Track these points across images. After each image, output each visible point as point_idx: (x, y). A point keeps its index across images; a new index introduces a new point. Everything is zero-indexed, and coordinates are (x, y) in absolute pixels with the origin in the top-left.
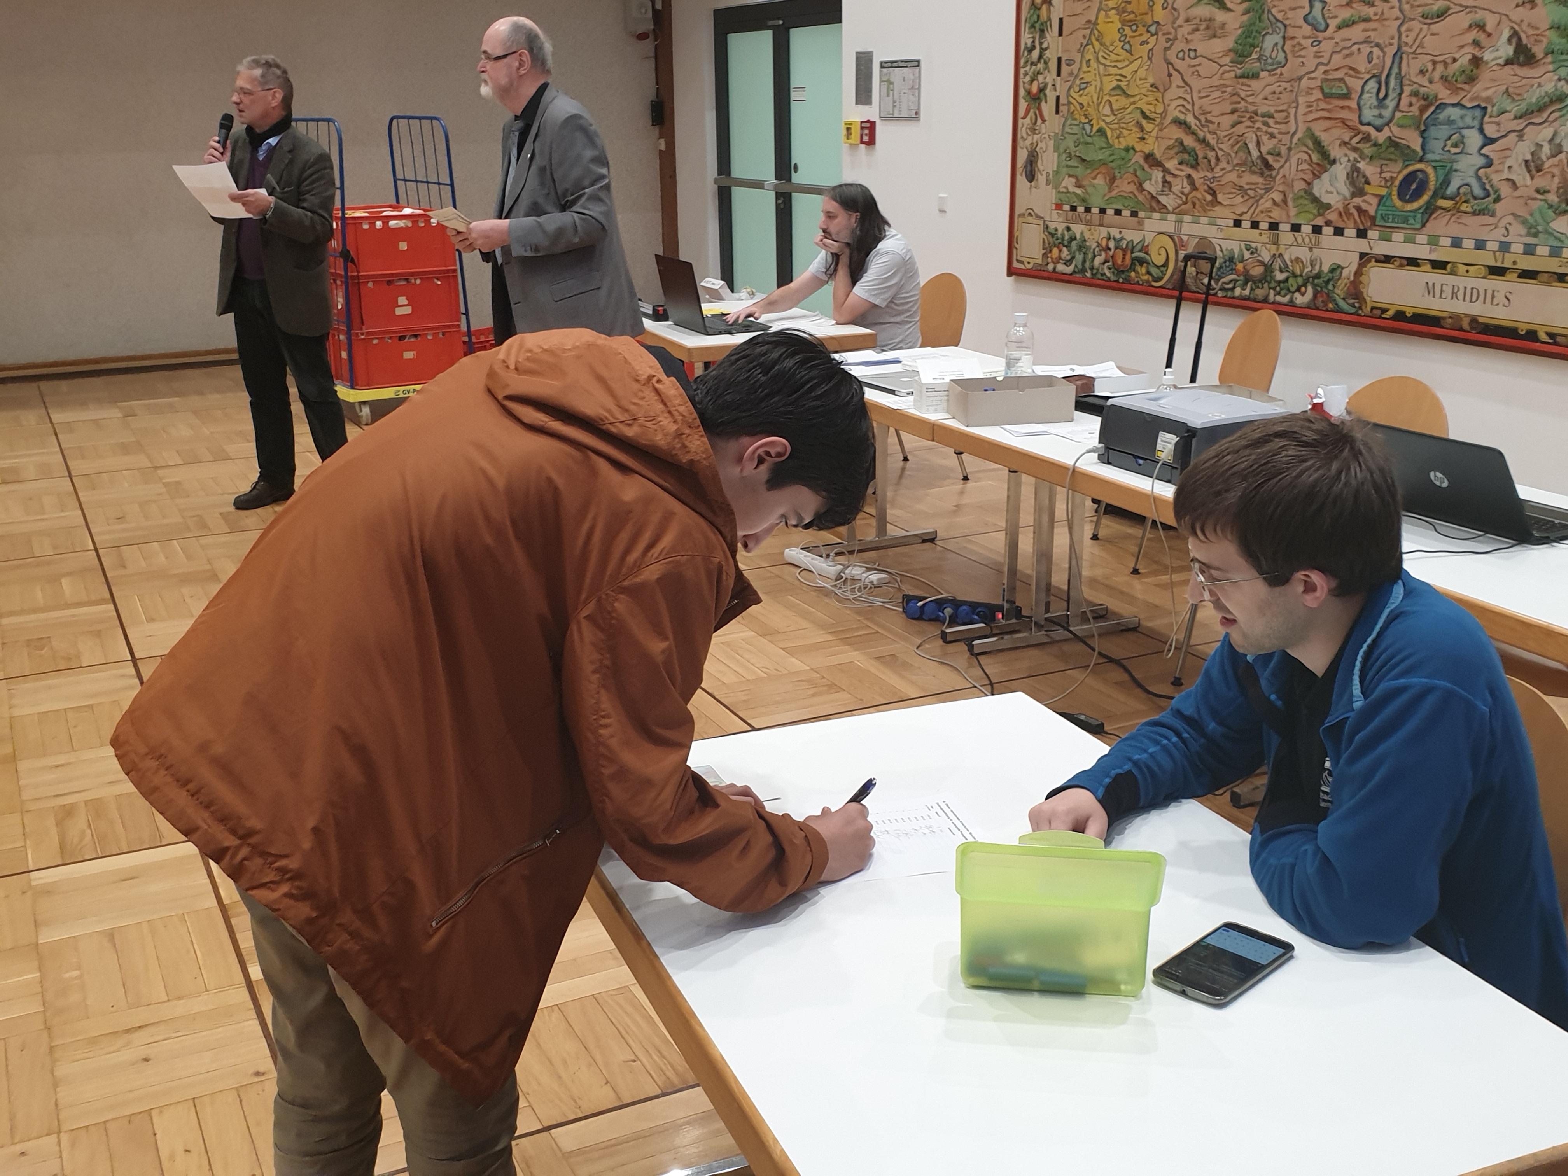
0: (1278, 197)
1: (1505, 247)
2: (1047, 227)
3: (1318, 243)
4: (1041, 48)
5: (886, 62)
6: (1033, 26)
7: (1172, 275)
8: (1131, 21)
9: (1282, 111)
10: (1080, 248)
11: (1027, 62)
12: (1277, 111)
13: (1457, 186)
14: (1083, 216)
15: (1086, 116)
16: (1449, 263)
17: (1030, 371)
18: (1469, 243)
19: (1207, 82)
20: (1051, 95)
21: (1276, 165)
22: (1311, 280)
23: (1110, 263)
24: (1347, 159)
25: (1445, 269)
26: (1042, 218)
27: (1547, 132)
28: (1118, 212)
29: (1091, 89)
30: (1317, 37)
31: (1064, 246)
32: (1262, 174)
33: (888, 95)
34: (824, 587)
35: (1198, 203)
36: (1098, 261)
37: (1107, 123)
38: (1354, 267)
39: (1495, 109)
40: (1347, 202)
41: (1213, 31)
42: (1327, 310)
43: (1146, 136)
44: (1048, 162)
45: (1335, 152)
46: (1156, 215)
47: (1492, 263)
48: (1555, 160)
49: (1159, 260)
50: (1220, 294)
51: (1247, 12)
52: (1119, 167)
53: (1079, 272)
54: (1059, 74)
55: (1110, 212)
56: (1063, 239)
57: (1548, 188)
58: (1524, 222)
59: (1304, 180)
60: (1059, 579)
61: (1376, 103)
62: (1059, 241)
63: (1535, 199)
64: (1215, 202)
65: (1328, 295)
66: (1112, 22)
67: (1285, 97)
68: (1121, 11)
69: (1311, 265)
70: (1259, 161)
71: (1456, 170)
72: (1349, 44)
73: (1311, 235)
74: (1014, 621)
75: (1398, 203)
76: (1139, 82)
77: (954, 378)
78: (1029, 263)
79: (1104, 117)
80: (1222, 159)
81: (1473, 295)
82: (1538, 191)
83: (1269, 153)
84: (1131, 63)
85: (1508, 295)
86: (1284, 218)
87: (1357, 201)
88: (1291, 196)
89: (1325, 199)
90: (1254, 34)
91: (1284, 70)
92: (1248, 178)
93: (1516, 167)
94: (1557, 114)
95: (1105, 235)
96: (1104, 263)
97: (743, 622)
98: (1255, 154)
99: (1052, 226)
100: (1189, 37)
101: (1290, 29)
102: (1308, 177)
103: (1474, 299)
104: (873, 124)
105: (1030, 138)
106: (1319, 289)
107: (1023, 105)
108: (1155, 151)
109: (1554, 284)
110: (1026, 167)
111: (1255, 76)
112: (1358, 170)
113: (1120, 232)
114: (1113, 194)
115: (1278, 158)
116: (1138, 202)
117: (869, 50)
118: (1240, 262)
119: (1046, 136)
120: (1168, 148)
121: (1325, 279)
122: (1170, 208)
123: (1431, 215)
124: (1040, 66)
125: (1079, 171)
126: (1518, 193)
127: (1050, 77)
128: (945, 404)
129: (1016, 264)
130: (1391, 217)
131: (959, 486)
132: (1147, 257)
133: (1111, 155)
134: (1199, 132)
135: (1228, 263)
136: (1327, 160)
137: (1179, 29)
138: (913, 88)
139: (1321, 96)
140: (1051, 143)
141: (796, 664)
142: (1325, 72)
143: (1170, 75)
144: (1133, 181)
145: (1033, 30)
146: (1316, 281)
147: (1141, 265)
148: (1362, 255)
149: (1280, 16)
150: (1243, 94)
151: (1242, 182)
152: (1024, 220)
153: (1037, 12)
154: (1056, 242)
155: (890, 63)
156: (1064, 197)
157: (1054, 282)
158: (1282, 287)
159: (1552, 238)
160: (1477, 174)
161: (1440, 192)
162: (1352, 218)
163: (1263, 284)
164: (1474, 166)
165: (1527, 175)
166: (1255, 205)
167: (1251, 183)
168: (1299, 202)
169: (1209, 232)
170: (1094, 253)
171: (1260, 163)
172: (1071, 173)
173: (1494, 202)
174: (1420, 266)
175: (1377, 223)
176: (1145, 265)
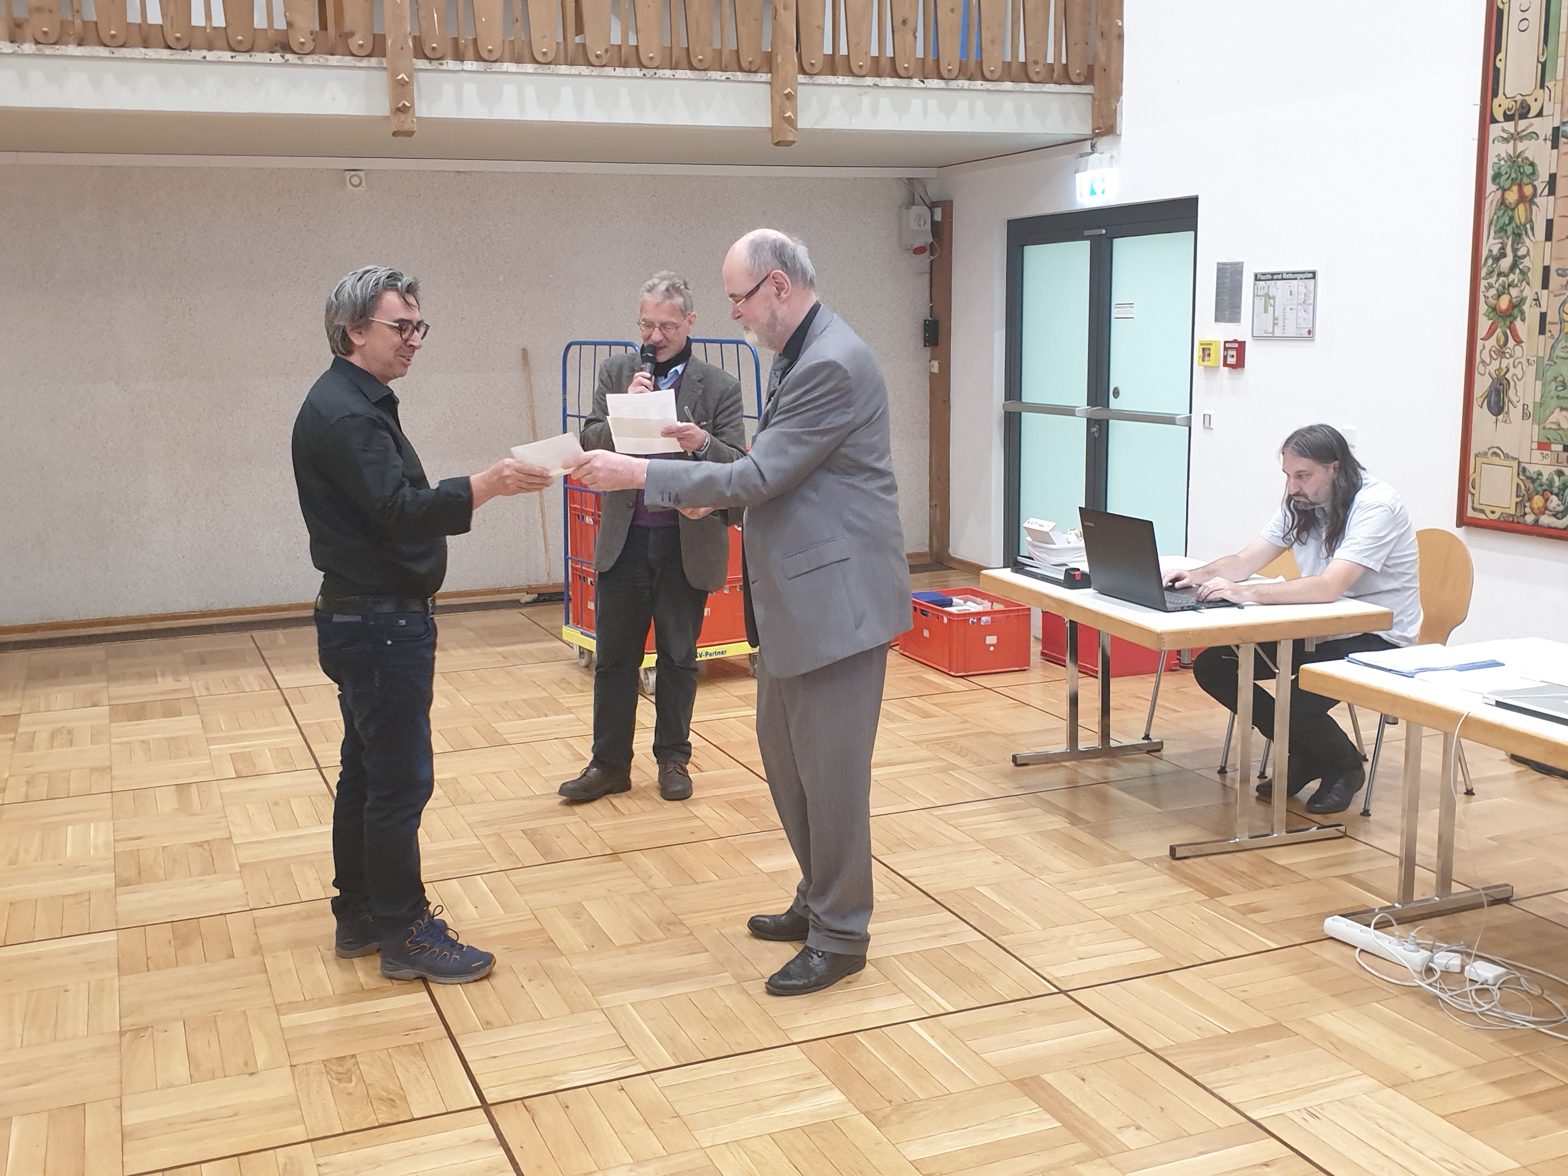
2: (1524, 470)
4: (1515, 256)
5: (1263, 274)
6: (1502, 229)
11: (1492, 272)
20: (1532, 313)
26: (1516, 459)
31: (1552, 494)
33: (1266, 311)
44: (1525, 392)
54: (1545, 285)
56: (1551, 485)
62: (1544, 488)
78: (1493, 512)
99: (1532, 469)
104: (1242, 344)
105: (1496, 362)
107: (1484, 324)
110: (1488, 396)
117: (1240, 260)
119: (1524, 360)
124: (1514, 277)
127: (1530, 290)
129: (1470, 513)
138: (1304, 302)
140: (1531, 370)
145: (1502, 234)
152: (1486, 460)
153: (1510, 213)
154: (1539, 489)
155: (1272, 274)
156: (1552, 435)
157: (1534, 537)
172: (1564, 405)
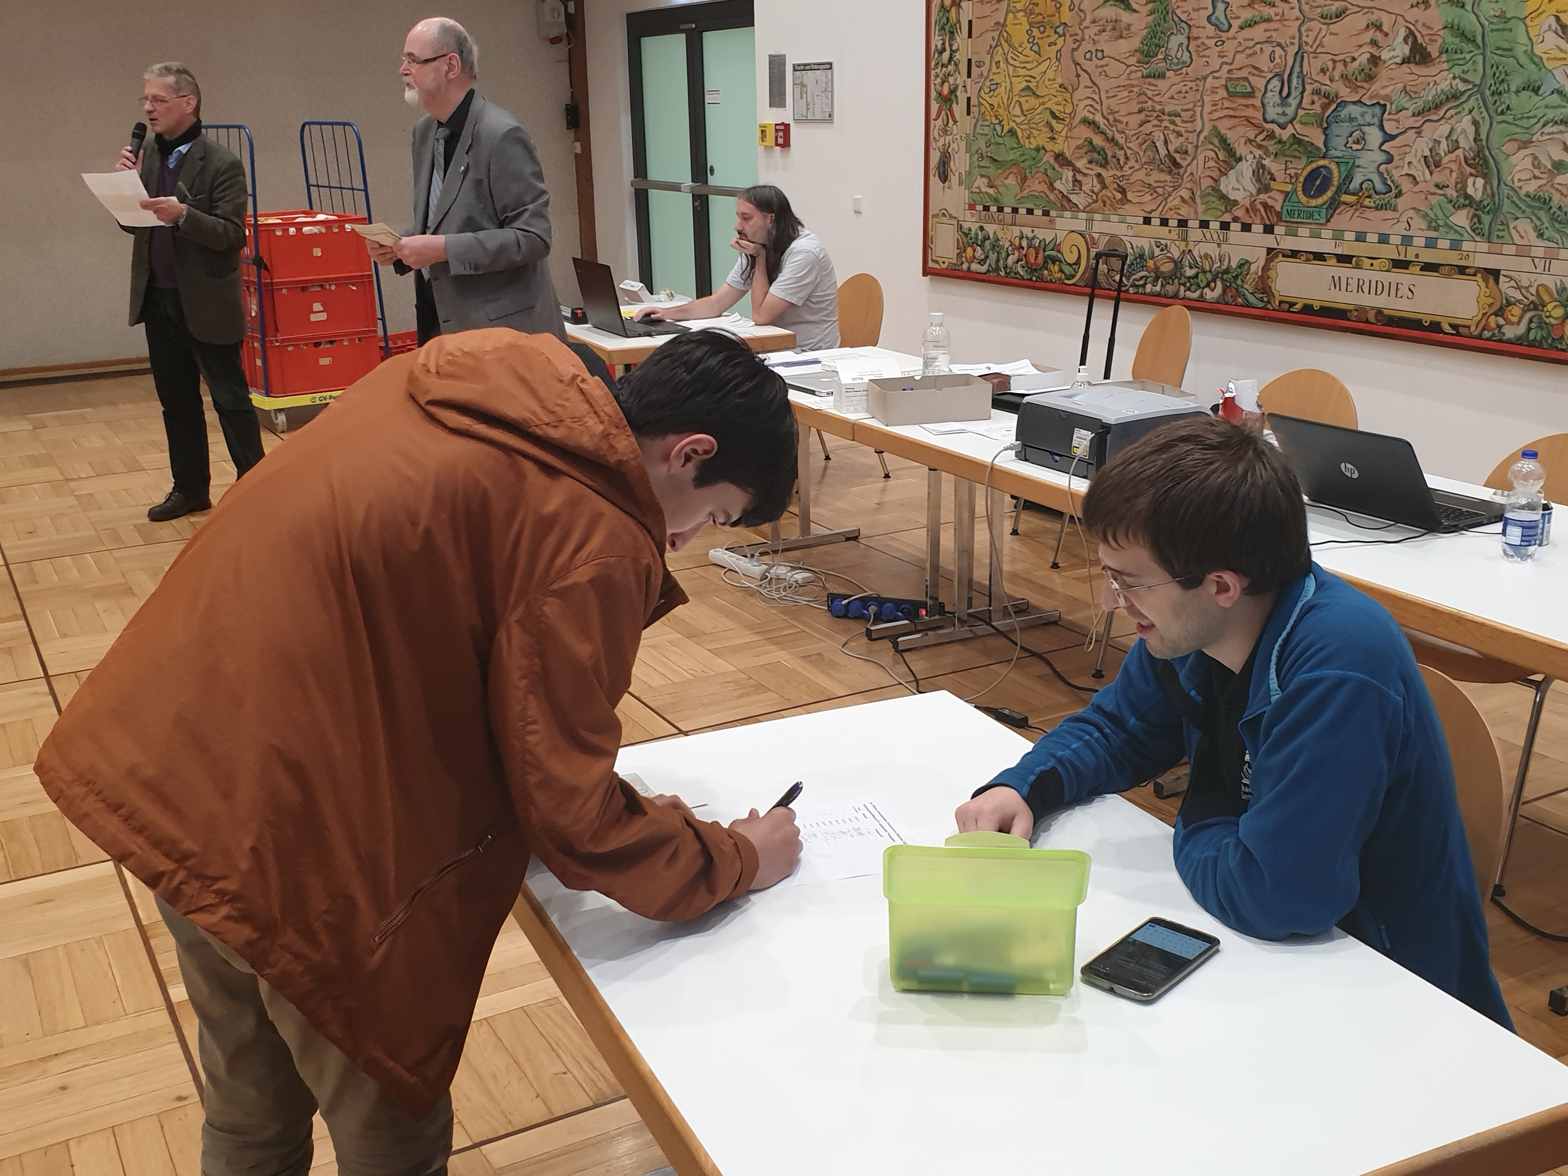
0: (1186, 194)
1: (1407, 241)
2: (961, 227)
3: (1226, 240)
4: (951, 50)
5: (799, 65)
6: (943, 28)
7: (1084, 273)
8: (1039, 23)
9: (1187, 110)
10: (993, 247)
11: (938, 64)
12: (1183, 110)
13: (1359, 182)
14: (996, 216)
15: (996, 117)
16: (1354, 256)
17: (947, 370)
18: (1372, 238)
19: (1114, 82)
20: (962, 97)
21: (1184, 163)
22: (1220, 275)
23: (1024, 262)
24: (1252, 156)
25: (1351, 263)
26: (956, 218)
27: (1443, 129)
28: (1030, 212)
29: (1001, 90)
30: (1220, 37)
31: (978, 245)
32: (1170, 172)
33: (802, 98)
34: (749, 587)
35: (1108, 201)
36: (1011, 260)
37: (1017, 124)
38: (1262, 262)
39: (1393, 106)
40: (1253, 199)
41: (1119, 32)
42: (1236, 305)
43: (1057, 136)
44: (960, 163)
45: (1241, 149)
46: (1067, 214)
47: (1396, 257)
48: (1453, 156)
49: (1072, 259)
50: (1131, 290)
51: (1152, 13)
52: (1030, 167)
53: (993, 271)
54: (969, 76)
55: (1022, 211)
56: (976, 239)
57: (1447, 183)
58: (1425, 216)
59: (1212, 177)
60: (981, 575)
61: (1279, 102)
62: (973, 240)
63: (1435, 194)
64: (1125, 200)
65: (1237, 289)
66: (1021, 24)
67: (1190, 97)
68: (1028, 13)
69: (1220, 261)
70: (1166, 159)
71: (1358, 166)
72: (1251, 44)
73: (1219, 232)
74: (937, 617)
75: (1303, 199)
76: (1047, 83)
77: (873, 378)
78: (944, 263)
79: (1014, 118)
80: (1131, 157)
81: (1378, 288)
82: (1437, 186)
83: (1177, 152)
84: (1039, 64)
85: (1412, 288)
86: (1192, 216)
87: (1263, 197)
88: (1198, 193)
89: (1232, 196)
90: (1159, 33)
91: (1189, 69)
92: (1156, 176)
93: (1414, 163)
94: (1452, 112)
95: (1018, 234)
96: (1017, 262)
97: (668, 624)
98: (1163, 152)
99: (966, 226)
100: (1096, 38)
101: (1193, 30)
102: (1216, 174)
103: (1379, 290)
104: (787, 127)
105: (942, 139)
106: (1228, 284)
107: (935, 107)
108: (1066, 151)
109: (1455, 276)
110: (938, 167)
111: (1162, 76)
112: (1263, 167)
113: (1033, 231)
114: (1025, 193)
115: (1185, 156)
116: (1049, 201)
117: (782, 53)
118: (1150, 259)
119: (958, 137)
120: (1077, 148)
121: (1234, 275)
122: (1081, 207)
123: (1335, 211)
124: (951, 68)
125: (992, 171)
126: (1417, 188)
127: (961, 78)
128: (864, 404)
129: (931, 264)
130: (1296, 213)
131: (881, 483)
132: (1060, 255)
133: (1022, 155)
134: (1108, 131)
135: (1138, 260)
136: (1233, 158)
137: (1086, 31)
138: (826, 90)
139: (1226, 95)
140: (963, 144)
141: (722, 665)
142: (1229, 71)
143: (1078, 76)
144: (1044, 181)
145: (942, 32)
146: (1225, 276)
147: (1054, 263)
148: (1270, 250)
149: (1184, 17)
150: (1150, 94)
151: (1151, 180)
152: (938, 220)
153: (947, 14)
154: (970, 242)
155: (805, 65)
156: (976, 197)
157: (969, 281)
158: (1192, 282)
159: (1452, 232)
160: (1378, 169)
161: (1343, 188)
162: (1258, 214)
163: (1173, 280)
164: (1375, 162)
165: (1427, 171)
166: (1164, 203)
167: (1160, 181)
168: (1207, 199)
169: (1119, 229)
170: (1007, 252)
171: (1167, 161)
172: (983, 173)
173: (1396, 197)
174: (1325, 260)
175: (1283, 219)
176: (1057, 263)
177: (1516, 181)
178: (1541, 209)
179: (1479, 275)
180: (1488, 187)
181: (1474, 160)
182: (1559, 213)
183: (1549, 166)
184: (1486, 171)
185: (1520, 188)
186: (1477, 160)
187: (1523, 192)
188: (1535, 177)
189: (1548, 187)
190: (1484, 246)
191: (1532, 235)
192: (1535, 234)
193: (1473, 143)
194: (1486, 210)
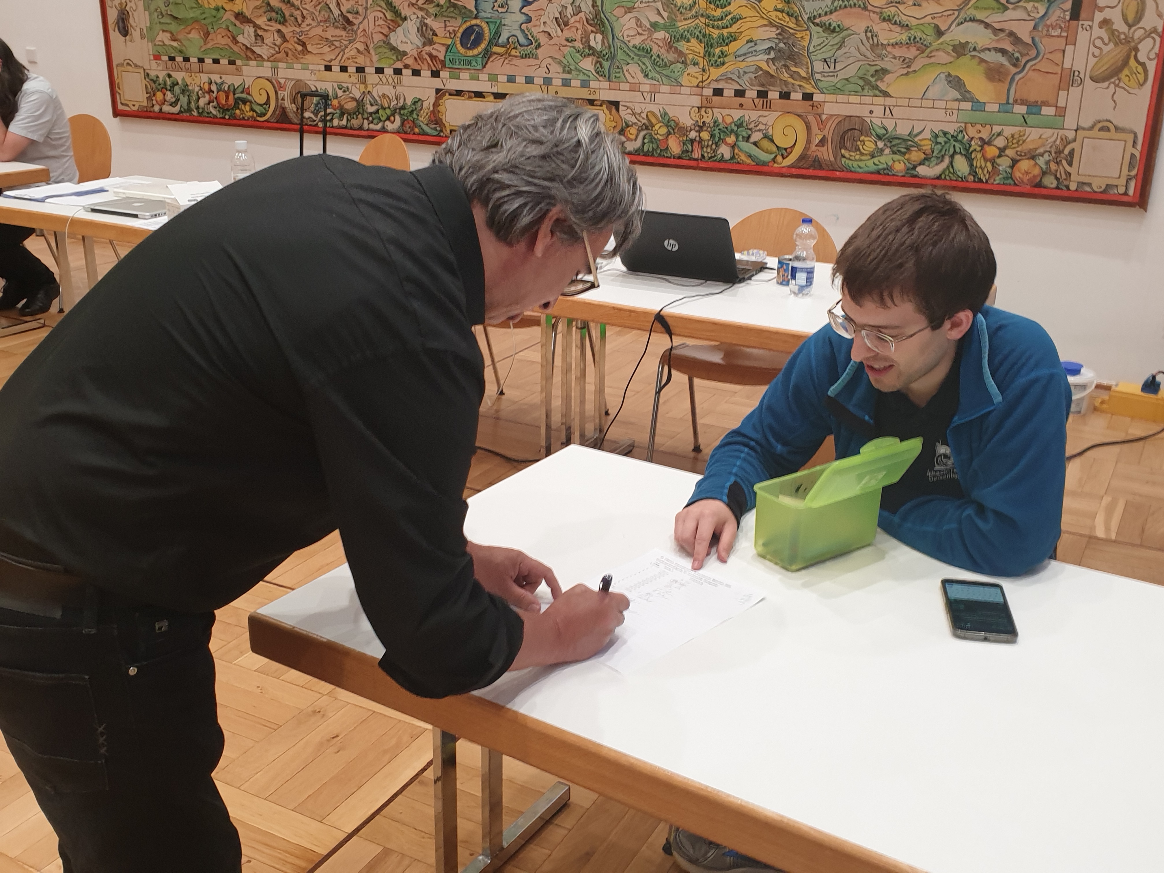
0: (361, 47)
1: (548, 81)
2: (148, 74)
3: (400, 82)
7: (274, 111)
10: (183, 92)
13: (506, 37)
14: (183, 65)
18: (520, 80)
21: (356, 22)
22: (398, 111)
24: (416, 16)
26: (142, 67)
28: (216, 61)
31: (167, 90)
32: (345, 29)
35: (290, 53)
36: (202, 102)
38: (432, 100)
40: (419, 50)
42: (414, 134)
44: (140, 20)
45: (405, 11)
46: (253, 63)
48: (577, 18)
49: (262, 100)
50: (320, 124)
52: (212, 23)
53: (185, 111)
55: (208, 61)
56: (165, 84)
57: (574, 37)
58: (560, 63)
59: (382, 33)
62: (162, 86)
63: (566, 46)
64: (305, 51)
65: (413, 122)
69: (397, 99)
70: (340, 18)
71: (504, 25)
73: (393, 77)
75: (462, 50)
78: (134, 105)
80: (308, 17)
82: (567, 40)
83: (349, 12)
86: (368, 64)
87: (428, 49)
88: (372, 45)
89: (401, 48)
92: (332, 32)
93: (548, 23)
95: (207, 80)
96: (209, 104)
98: (336, 12)
99: (153, 74)
102: (385, 31)
106: (406, 118)
108: (245, 10)
110: (118, 23)
112: (426, 25)
113: (221, 78)
114: (209, 45)
115: (358, 16)
116: (234, 52)
118: (334, 99)
120: (256, 8)
121: (410, 110)
122: (266, 58)
123: (488, 59)
125: (174, 27)
126: (552, 42)
129: (120, 107)
130: (457, 61)
132: (249, 97)
133: (202, 14)
136: (399, 18)
144: (226, 35)
146: (402, 112)
147: (245, 104)
148: (438, 91)
151: (328, 35)
152: (123, 69)
154: (159, 87)
156: (160, 49)
157: (162, 121)
158: (374, 116)
159: (582, 74)
160: (520, 27)
161: (494, 41)
162: (425, 62)
163: (357, 116)
164: (518, 21)
165: (558, 28)
166: (342, 53)
167: (336, 36)
168: (380, 50)
169: (304, 76)
170: (198, 95)
171: (341, 20)
172: (165, 29)
173: (536, 48)
174: (484, 98)
175: (447, 66)
176: (248, 103)
177: (625, 36)
178: (645, 57)
179: (604, 106)
180: (605, 41)
181: (594, 21)
182: (658, 59)
183: (648, 26)
184: (603, 29)
185: (629, 41)
186: (596, 21)
187: (631, 45)
188: (638, 33)
189: (648, 41)
190: (606, 84)
191: (641, 76)
192: (642, 75)
193: (592, 9)
194: (606, 58)
